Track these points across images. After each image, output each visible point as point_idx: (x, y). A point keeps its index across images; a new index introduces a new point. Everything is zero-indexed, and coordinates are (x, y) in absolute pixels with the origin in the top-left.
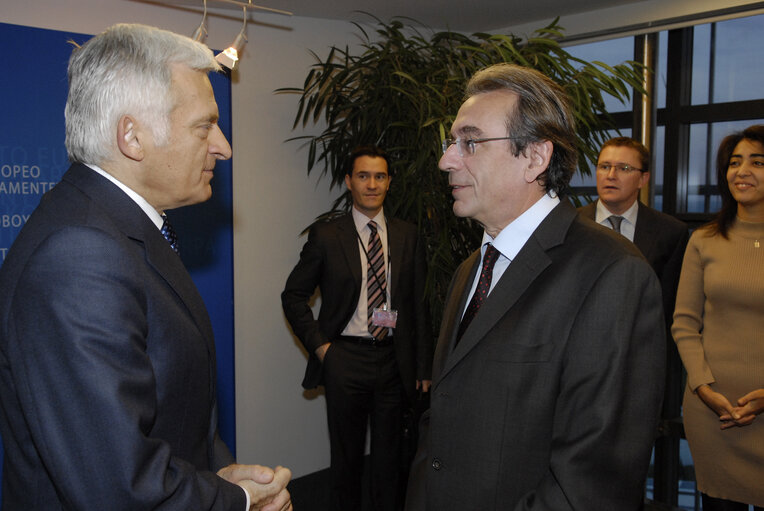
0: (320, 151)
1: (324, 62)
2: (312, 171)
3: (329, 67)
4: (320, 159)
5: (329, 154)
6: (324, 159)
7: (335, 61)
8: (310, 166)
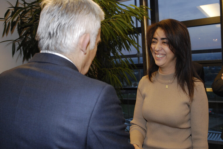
0: (17, 46)
1: (14, 6)
2: (14, 56)
3: (16, 8)
4: (18, 50)
5: (22, 48)
6: (19, 50)
7: (20, 6)
8: (13, 53)
